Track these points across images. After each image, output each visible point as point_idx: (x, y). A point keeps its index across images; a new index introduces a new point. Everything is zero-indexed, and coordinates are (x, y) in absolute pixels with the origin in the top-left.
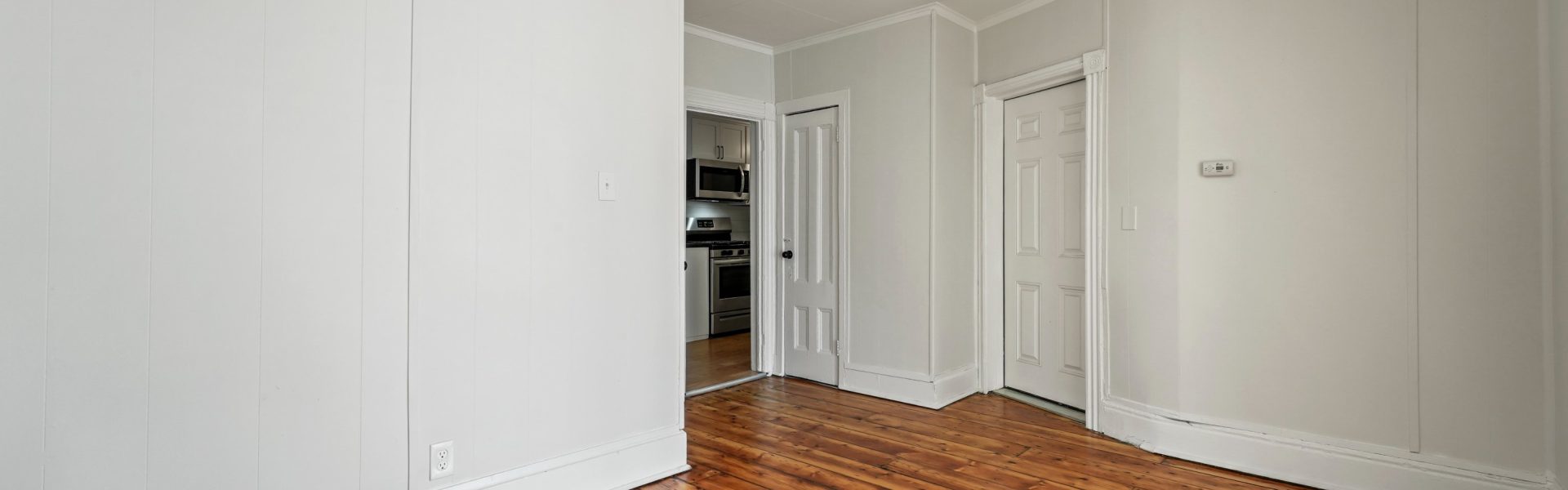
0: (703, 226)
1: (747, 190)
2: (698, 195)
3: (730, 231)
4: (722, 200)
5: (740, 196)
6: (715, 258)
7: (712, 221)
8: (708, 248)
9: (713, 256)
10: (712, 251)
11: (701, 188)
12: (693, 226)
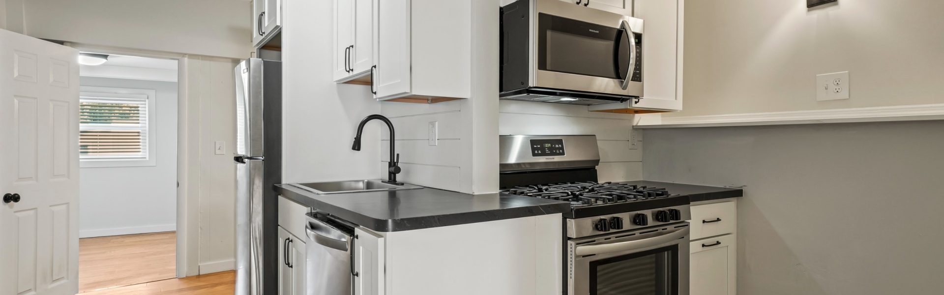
0: (544, 154)
1: (638, 77)
2: (532, 83)
3: (597, 162)
4: (585, 97)
5: (624, 88)
6: (582, 240)
7: (560, 142)
8: (558, 217)
9: (572, 232)
10: (572, 223)
11: (542, 65)
12: (521, 154)
